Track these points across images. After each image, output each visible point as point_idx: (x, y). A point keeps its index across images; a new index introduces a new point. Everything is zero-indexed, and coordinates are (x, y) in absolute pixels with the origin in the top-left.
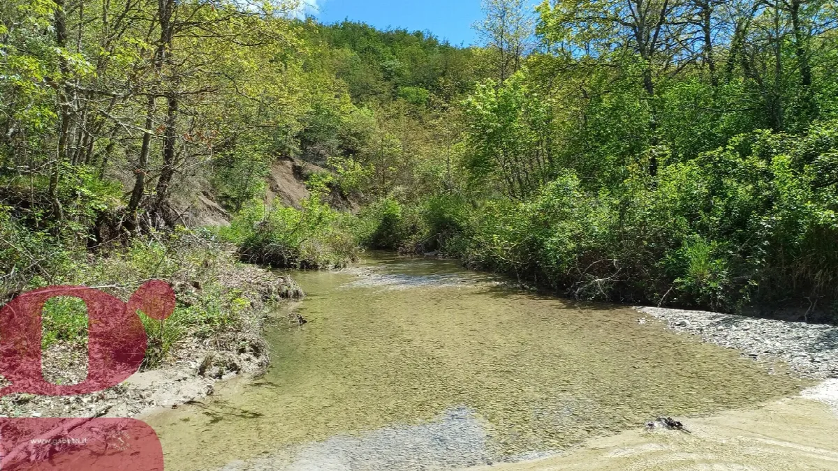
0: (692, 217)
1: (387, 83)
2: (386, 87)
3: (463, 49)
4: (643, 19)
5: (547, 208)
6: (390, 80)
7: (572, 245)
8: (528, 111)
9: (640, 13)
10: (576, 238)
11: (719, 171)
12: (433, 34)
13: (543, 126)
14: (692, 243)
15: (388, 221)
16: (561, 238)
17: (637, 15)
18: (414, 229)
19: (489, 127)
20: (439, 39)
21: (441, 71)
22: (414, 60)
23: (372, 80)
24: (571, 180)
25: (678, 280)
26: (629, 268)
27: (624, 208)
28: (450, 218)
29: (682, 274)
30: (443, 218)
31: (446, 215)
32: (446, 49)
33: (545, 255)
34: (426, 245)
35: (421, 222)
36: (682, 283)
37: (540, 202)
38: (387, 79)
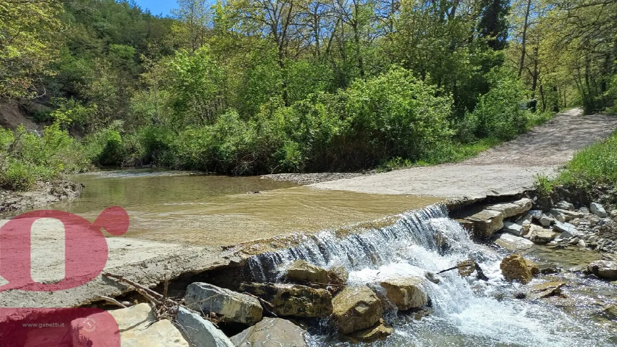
0: (289, 133)
1: (100, 41)
2: (99, 45)
3: (162, 18)
4: (277, 22)
5: (221, 130)
6: (102, 38)
7: (234, 148)
8: (211, 72)
9: (275, 18)
10: (237, 145)
11: (304, 111)
12: (137, 4)
13: (222, 83)
14: (288, 144)
15: (111, 146)
16: (229, 145)
17: (273, 19)
18: (133, 150)
19: (186, 81)
20: (142, 9)
21: (145, 34)
22: (122, 24)
23: (86, 37)
24: (235, 114)
25: (281, 161)
26: (261, 158)
27: (258, 128)
28: (161, 140)
29: (284, 158)
30: (155, 142)
31: (158, 140)
32: (147, 17)
33: (220, 154)
34: (143, 160)
35: (138, 145)
36: (282, 162)
37: (217, 126)
38: (100, 37)
